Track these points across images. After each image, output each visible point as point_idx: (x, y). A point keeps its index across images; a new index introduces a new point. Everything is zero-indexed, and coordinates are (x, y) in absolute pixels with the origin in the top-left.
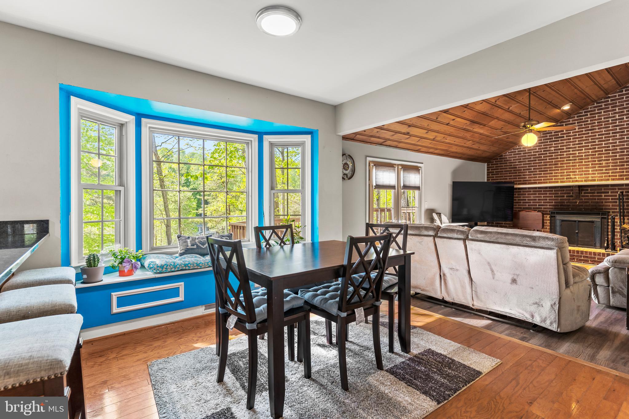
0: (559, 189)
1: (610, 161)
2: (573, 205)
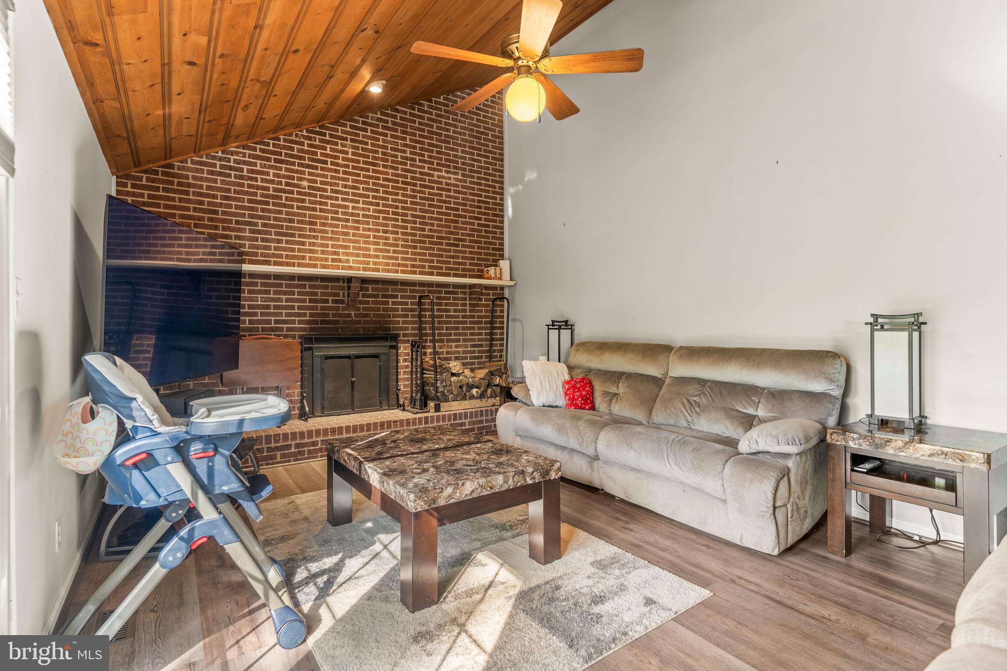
0: (319, 283)
1: (400, 236)
2: (345, 322)
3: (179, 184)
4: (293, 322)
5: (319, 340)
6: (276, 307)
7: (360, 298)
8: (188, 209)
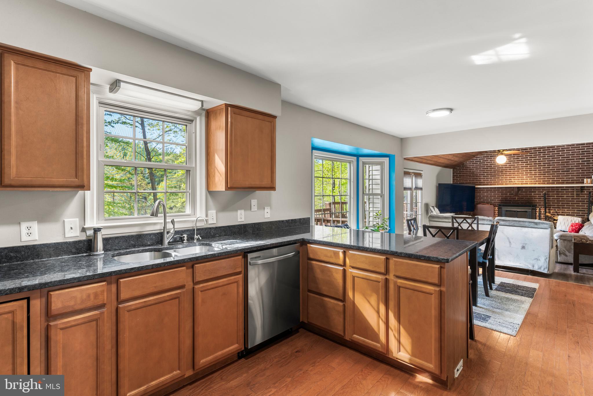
0: (504, 189)
1: (537, 171)
2: (513, 200)
3: (465, 168)
4: (496, 200)
5: (503, 206)
6: (490, 196)
7: (520, 193)
8: (467, 173)
